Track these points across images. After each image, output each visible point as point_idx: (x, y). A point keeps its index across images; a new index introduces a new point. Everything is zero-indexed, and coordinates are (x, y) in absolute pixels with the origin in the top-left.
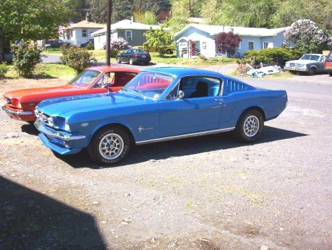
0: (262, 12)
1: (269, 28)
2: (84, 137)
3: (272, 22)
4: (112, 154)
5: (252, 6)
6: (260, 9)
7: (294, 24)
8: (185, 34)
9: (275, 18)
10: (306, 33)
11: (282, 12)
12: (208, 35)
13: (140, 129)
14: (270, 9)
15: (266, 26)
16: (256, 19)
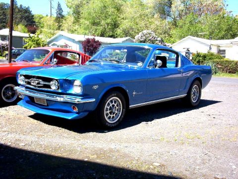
0: (109, 27)
1: (114, 38)
2: (94, 100)
3: (117, 34)
4: (113, 117)
5: (103, 22)
6: (108, 24)
7: (141, 33)
8: (55, 39)
9: (119, 31)
10: (150, 40)
11: (124, 27)
12: (73, 41)
13: (134, 93)
14: (115, 24)
15: (112, 36)
16: (105, 31)
